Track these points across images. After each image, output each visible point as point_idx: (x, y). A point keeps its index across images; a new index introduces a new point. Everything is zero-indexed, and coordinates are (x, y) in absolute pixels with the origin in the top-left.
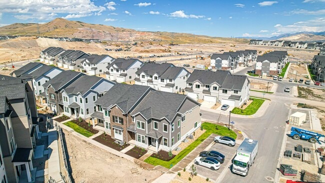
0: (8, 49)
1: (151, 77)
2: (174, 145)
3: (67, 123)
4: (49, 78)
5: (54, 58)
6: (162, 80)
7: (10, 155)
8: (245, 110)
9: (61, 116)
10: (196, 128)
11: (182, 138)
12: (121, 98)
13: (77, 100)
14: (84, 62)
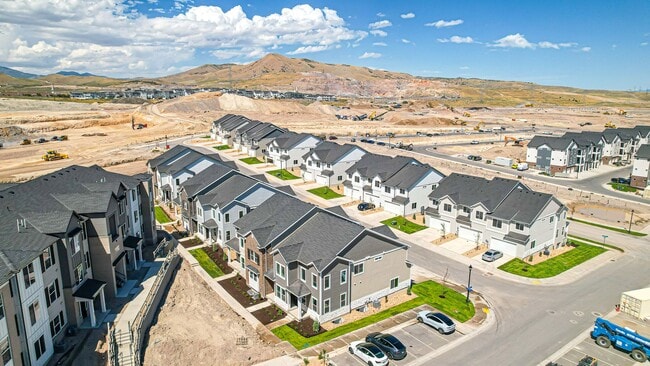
0: (174, 115)
1: (370, 181)
2: (330, 313)
3: (195, 251)
4: (194, 173)
5: (229, 134)
6: (388, 190)
7: (71, 287)
8: (535, 266)
9: (192, 238)
10: (395, 289)
11: (355, 304)
12: (269, 219)
13: (215, 214)
14: (271, 146)
